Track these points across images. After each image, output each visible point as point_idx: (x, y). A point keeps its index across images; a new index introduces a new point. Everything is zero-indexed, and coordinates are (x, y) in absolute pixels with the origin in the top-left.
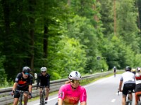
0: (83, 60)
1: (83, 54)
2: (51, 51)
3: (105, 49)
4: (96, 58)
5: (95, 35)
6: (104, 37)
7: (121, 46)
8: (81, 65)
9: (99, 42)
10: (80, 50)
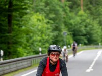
0: (49, 35)
1: (48, 29)
2: (15, 27)
3: (71, 24)
4: (62, 33)
5: (61, 10)
6: (70, 11)
7: (88, 21)
8: (47, 41)
9: (65, 16)
10: (46, 26)
